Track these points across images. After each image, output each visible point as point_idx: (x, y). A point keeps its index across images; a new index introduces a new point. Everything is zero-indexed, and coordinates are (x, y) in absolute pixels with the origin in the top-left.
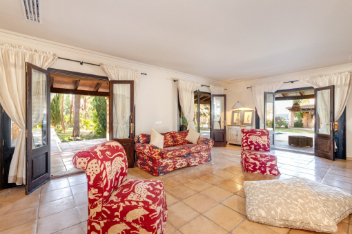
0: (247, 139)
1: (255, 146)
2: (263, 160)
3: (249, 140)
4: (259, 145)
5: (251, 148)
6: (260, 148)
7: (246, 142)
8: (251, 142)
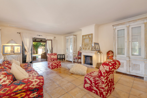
0: (50, 57)
1: (53, 59)
2: (58, 63)
3: (51, 57)
4: (54, 59)
5: (52, 60)
6: (55, 59)
7: (50, 58)
8: (52, 58)
